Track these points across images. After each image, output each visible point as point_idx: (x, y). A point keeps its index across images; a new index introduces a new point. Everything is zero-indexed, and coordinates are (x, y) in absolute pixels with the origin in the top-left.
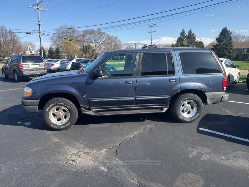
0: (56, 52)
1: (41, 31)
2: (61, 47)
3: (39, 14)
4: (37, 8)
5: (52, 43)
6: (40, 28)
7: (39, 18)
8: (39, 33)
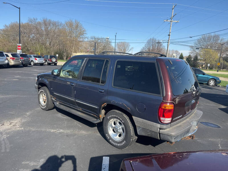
0: (194, 60)
1: (169, 41)
2: (200, 55)
3: (171, 26)
4: (171, 21)
5: (190, 51)
6: (170, 38)
7: (171, 29)
8: (168, 42)
